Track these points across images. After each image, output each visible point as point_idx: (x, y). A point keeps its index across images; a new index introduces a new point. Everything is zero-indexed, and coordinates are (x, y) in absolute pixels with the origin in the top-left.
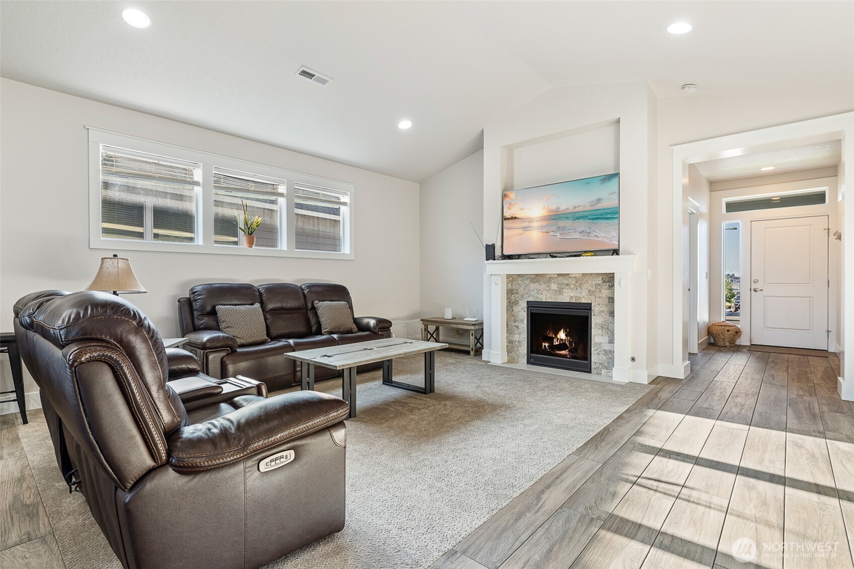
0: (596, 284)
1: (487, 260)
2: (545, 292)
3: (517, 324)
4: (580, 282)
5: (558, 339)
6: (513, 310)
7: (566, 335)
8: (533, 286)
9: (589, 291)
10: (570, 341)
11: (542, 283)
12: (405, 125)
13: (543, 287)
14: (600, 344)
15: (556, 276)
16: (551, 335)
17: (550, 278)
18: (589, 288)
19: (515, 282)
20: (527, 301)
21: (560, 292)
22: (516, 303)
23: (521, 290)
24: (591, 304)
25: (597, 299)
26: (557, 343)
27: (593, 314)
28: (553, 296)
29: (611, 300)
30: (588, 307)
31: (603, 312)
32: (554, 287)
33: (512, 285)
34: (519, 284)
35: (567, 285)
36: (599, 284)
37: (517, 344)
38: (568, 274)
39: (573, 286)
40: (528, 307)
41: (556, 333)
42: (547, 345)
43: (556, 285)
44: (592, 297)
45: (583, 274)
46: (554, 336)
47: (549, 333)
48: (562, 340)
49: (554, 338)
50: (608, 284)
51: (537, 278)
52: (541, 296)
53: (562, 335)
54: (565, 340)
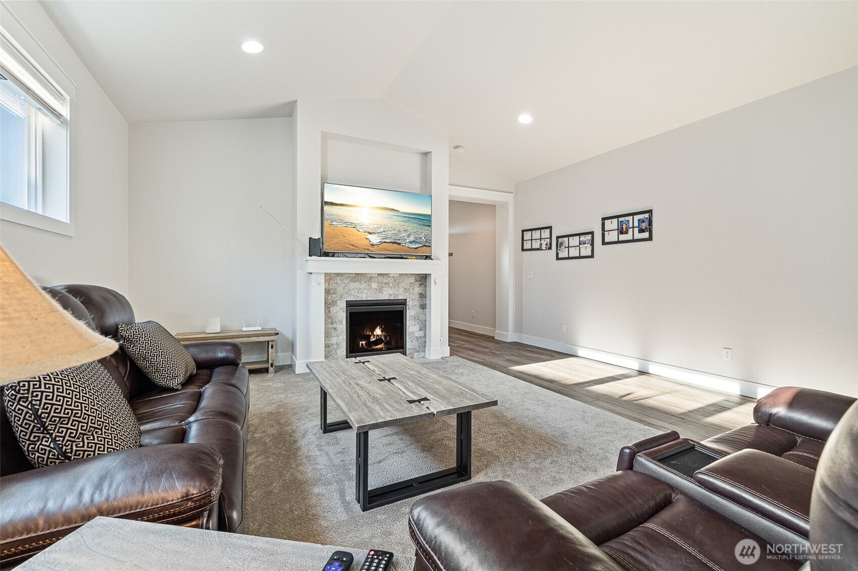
0: (410, 283)
1: (310, 256)
2: (366, 291)
3: (334, 325)
4: (397, 281)
5: (374, 335)
6: (330, 312)
7: (382, 331)
8: (353, 285)
9: (405, 289)
10: (385, 336)
11: (363, 282)
13: (364, 285)
14: (413, 333)
15: (377, 275)
16: (368, 333)
17: (371, 277)
18: (405, 286)
19: (332, 281)
20: (346, 301)
21: (380, 290)
22: (334, 303)
23: (340, 290)
24: (406, 300)
25: (411, 295)
26: (373, 340)
27: (407, 308)
28: (374, 295)
29: (423, 296)
30: (404, 303)
31: (415, 306)
32: (374, 285)
33: (329, 284)
34: (337, 283)
35: (386, 284)
36: (413, 283)
37: (335, 346)
38: (388, 274)
39: (392, 285)
40: (347, 307)
41: (373, 330)
42: (364, 343)
43: (377, 284)
44: (407, 294)
45: (400, 274)
46: (370, 334)
47: (367, 333)
48: (378, 335)
49: (370, 336)
50: (419, 282)
51: (357, 277)
52: (361, 295)
53: (378, 331)
54: (381, 335)
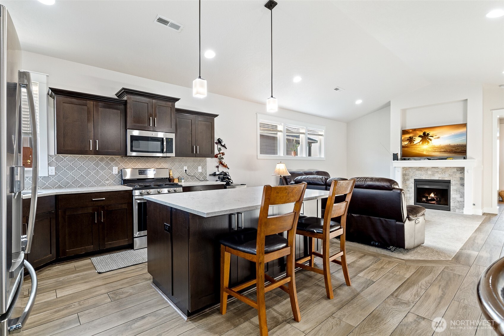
0: (453, 172)
1: (394, 160)
2: (425, 175)
3: (408, 189)
4: (444, 171)
5: (430, 197)
6: (406, 183)
7: (434, 195)
8: (417, 172)
9: (449, 175)
10: (436, 197)
11: (423, 171)
12: (359, 102)
13: (423, 172)
14: (455, 198)
15: (431, 168)
16: (427, 195)
17: (428, 169)
18: (449, 173)
19: (407, 170)
20: (414, 179)
21: (433, 175)
22: (408, 180)
23: (411, 174)
24: (450, 180)
25: (454, 178)
26: (430, 199)
27: (451, 185)
28: (429, 177)
29: (462, 179)
30: (449, 182)
31: (457, 184)
32: (430, 172)
33: (405, 172)
34: (410, 171)
35: (437, 172)
36: (455, 172)
37: (408, 198)
38: (438, 167)
39: (440, 172)
40: (415, 182)
41: (429, 194)
42: (425, 199)
43: (431, 172)
44: (451, 177)
45: (446, 167)
46: (428, 196)
48: (432, 197)
49: (428, 197)
50: (460, 172)
51: (420, 169)
52: (422, 177)
53: (432, 195)
54: (434, 197)
